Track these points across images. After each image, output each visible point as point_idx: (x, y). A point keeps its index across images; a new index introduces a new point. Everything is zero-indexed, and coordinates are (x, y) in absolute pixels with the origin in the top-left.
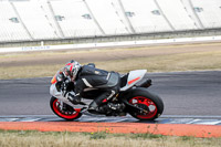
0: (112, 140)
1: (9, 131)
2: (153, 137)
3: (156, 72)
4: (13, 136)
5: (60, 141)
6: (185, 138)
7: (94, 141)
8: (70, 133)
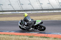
0: (35, 38)
1: (7, 35)
2: (46, 37)
3: (48, 20)
4: (8, 36)
5: (20, 38)
6: (55, 38)
7: (30, 38)
8: (23, 36)
